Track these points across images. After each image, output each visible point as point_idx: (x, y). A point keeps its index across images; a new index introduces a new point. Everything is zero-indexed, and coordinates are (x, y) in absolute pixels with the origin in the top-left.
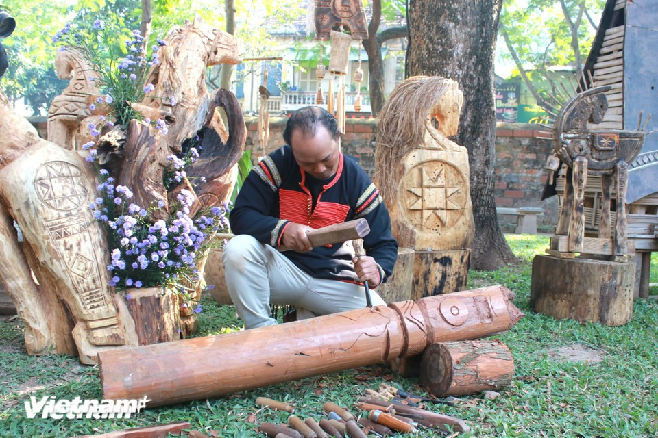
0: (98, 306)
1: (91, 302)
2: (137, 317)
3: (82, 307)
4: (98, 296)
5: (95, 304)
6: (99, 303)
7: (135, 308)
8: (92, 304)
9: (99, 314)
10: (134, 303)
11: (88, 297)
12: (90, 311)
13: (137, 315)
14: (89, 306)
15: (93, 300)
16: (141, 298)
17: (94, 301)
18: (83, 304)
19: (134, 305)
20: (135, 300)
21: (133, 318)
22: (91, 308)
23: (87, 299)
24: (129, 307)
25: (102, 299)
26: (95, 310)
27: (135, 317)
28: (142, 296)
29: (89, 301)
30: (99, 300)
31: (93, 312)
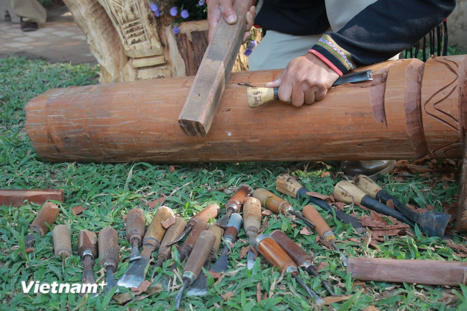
0: (139, 41)
1: (132, 35)
2: (188, 57)
3: (123, 41)
4: (138, 28)
5: (137, 39)
6: (140, 37)
7: (185, 45)
8: (133, 39)
9: (141, 51)
10: (183, 38)
11: (129, 29)
12: (132, 47)
13: (187, 54)
14: (130, 41)
15: (133, 33)
16: (193, 33)
17: (135, 35)
18: (124, 37)
19: (184, 42)
20: (185, 35)
21: (183, 57)
22: (133, 43)
23: (128, 32)
24: (178, 44)
25: (144, 32)
26: (137, 45)
27: (185, 57)
28: (194, 30)
29: (129, 34)
30: (140, 34)
31: (135, 48)
